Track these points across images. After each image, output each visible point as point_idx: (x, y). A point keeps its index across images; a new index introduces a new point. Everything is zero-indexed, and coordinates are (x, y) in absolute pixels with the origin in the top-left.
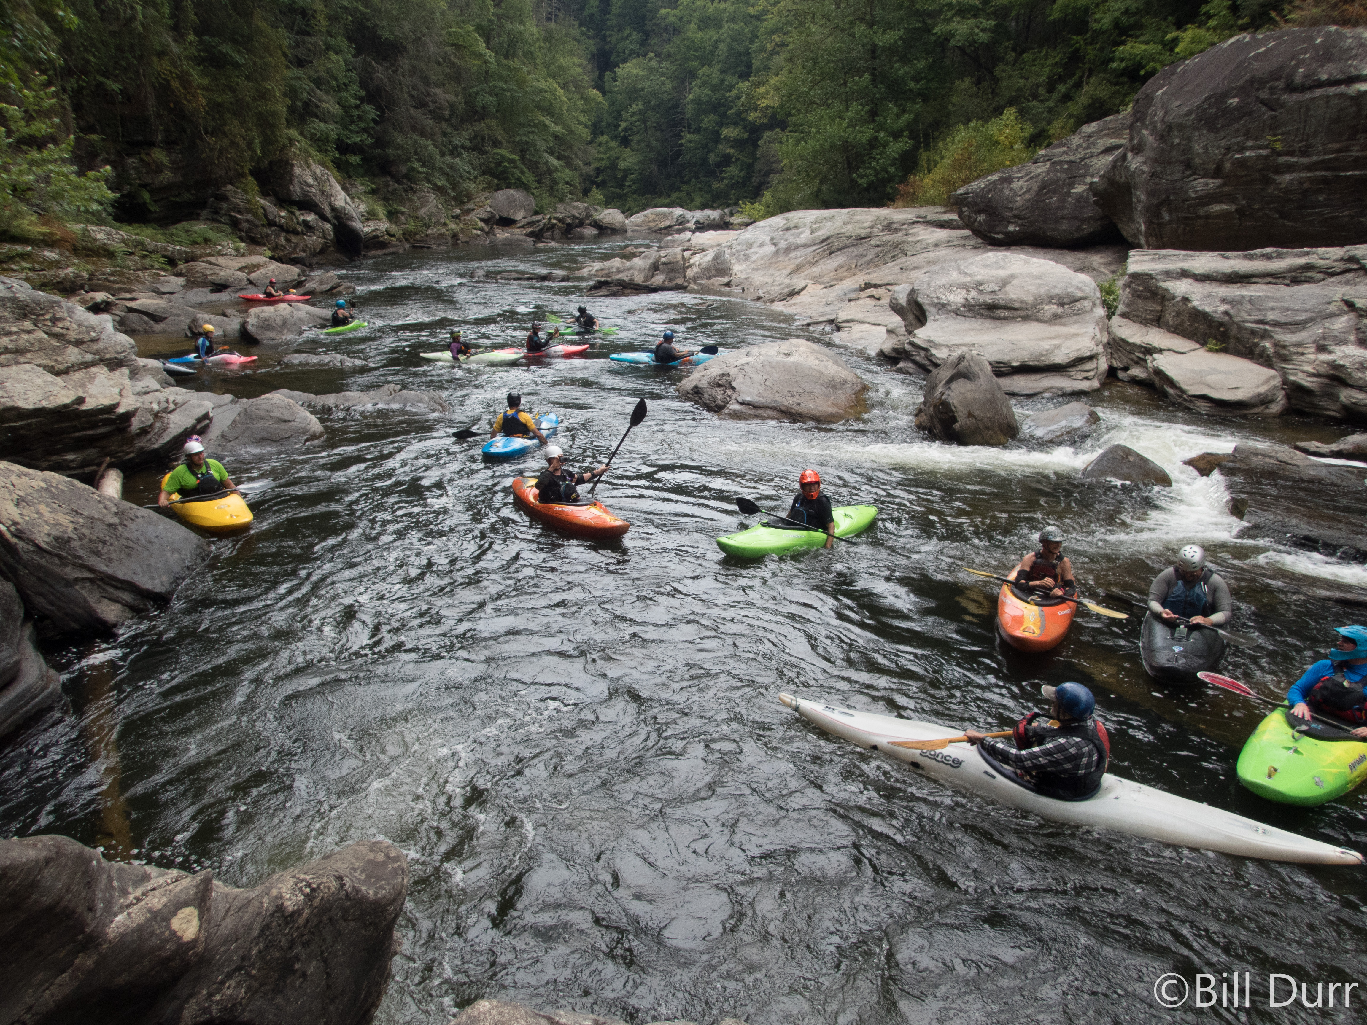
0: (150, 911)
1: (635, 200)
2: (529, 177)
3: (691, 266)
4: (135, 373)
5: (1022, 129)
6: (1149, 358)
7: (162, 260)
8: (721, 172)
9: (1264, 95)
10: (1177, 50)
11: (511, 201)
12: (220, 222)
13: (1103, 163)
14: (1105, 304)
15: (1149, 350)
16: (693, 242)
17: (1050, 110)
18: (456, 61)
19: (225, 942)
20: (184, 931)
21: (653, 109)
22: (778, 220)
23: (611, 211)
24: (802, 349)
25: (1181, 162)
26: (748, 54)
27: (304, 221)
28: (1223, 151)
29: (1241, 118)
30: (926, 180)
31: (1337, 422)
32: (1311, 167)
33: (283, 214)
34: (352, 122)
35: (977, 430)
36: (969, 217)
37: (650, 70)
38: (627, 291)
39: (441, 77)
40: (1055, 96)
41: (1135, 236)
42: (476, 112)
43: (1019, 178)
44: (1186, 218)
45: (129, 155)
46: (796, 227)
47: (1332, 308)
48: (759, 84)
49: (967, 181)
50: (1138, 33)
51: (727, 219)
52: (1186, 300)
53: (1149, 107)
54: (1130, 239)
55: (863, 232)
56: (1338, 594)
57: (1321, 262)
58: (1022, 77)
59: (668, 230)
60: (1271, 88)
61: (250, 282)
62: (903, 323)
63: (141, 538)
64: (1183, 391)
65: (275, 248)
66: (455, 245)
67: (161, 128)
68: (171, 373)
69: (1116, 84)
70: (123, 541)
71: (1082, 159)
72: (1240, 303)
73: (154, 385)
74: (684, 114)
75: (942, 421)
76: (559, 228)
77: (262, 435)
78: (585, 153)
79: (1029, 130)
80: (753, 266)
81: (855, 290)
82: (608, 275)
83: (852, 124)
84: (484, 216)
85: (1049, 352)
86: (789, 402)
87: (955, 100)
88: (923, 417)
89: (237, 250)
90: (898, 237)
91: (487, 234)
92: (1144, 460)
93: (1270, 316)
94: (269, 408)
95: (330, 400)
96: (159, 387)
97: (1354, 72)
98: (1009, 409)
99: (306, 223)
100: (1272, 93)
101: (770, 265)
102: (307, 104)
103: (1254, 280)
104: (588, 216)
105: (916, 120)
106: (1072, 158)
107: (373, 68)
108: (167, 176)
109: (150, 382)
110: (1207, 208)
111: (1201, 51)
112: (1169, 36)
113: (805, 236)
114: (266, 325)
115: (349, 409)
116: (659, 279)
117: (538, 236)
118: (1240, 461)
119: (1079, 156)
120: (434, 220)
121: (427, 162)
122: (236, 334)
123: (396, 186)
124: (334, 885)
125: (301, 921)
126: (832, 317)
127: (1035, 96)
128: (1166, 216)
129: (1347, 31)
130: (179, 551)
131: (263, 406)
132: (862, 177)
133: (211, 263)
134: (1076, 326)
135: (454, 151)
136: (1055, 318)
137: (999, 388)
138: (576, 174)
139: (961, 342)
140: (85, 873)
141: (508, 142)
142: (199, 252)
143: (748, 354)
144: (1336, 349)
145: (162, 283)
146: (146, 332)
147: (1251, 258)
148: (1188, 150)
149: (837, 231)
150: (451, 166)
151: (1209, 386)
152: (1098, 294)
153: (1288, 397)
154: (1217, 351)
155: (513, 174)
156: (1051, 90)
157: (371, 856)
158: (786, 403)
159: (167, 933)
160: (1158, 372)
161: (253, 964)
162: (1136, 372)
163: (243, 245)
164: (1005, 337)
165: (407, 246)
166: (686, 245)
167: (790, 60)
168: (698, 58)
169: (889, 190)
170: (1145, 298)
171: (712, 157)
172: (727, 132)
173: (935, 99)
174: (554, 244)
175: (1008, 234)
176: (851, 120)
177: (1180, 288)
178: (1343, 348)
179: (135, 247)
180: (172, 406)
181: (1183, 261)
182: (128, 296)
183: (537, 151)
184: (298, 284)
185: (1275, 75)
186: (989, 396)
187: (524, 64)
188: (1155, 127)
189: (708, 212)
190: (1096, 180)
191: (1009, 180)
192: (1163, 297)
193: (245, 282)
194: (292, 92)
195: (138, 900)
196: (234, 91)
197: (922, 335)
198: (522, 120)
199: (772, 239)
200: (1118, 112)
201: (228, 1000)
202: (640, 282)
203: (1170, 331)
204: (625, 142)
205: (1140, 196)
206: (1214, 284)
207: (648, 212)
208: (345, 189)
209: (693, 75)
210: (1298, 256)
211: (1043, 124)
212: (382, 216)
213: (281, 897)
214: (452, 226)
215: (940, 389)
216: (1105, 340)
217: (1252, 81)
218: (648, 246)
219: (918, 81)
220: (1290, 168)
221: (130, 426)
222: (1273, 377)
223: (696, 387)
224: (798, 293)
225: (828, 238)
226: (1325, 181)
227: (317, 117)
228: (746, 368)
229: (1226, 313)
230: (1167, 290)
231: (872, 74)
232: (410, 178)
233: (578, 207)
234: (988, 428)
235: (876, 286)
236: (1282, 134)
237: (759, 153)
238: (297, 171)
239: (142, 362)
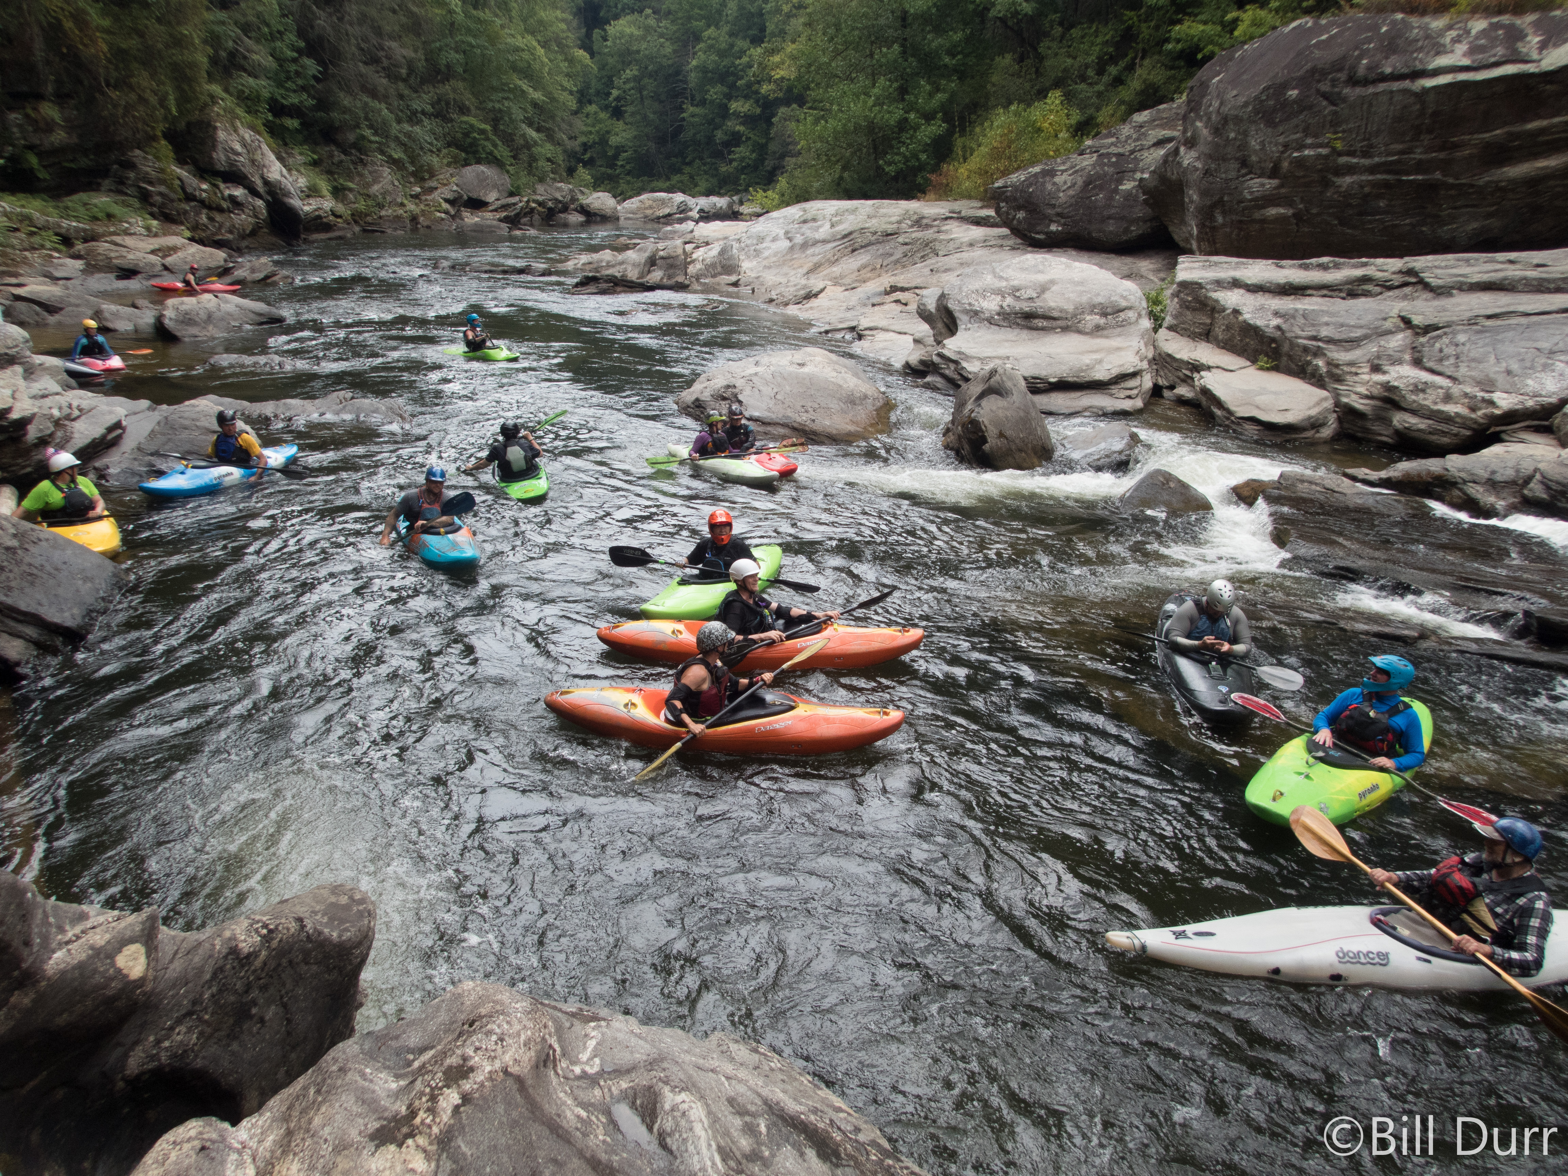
0: (92, 948)
1: (628, 183)
2: (503, 151)
3: (693, 261)
4: (30, 372)
5: (1068, 115)
6: (1196, 376)
7: (55, 238)
8: (730, 153)
9: (1325, 87)
10: (1236, 33)
11: (482, 179)
12: (126, 194)
13: (1154, 157)
14: (1152, 315)
15: (1197, 367)
16: (696, 233)
17: (1099, 94)
18: (415, 9)
19: (174, 986)
20: (131, 968)
21: (650, 76)
22: (794, 211)
23: (600, 194)
24: (818, 359)
25: (1237, 159)
26: (761, 14)
27: (230, 196)
28: (1281, 148)
29: (1301, 112)
30: (961, 170)
31: (1391, 448)
32: (1372, 170)
33: (204, 186)
34: (288, 78)
35: (1009, 453)
36: (1008, 213)
37: (648, 29)
38: (619, 289)
39: (397, 28)
40: (1105, 79)
41: (1187, 240)
42: (438, 72)
43: (1063, 171)
44: (1241, 222)
45: (11, 109)
46: (814, 220)
47: (1388, 325)
48: (773, 52)
49: (1005, 173)
50: (1196, 11)
51: (736, 208)
52: (1236, 312)
53: (1203, 96)
54: (1182, 244)
55: (890, 228)
56: (1376, 628)
57: (1379, 275)
58: (1069, 56)
59: (668, 219)
60: (1333, 80)
61: (166, 268)
62: (931, 332)
63: (46, 564)
64: (1230, 413)
65: (194, 228)
66: (415, 230)
67: (52, 78)
68: (72, 374)
69: (1172, 68)
70: (25, 568)
71: (1132, 152)
72: (1294, 317)
73: (53, 386)
74: (686, 82)
75: (971, 442)
76: (539, 213)
77: (187, 447)
78: (570, 125)
79: (1076, 117)
80: (765, 263)
81: (880, 294)
82: (597, 270)
83: (879, 103)
84: (450, 196)
85: (1090, 368)
86: (803, 418)
87: (994, 79)
88: (951, 437)
89: (148, 229)
90: (929, 234)
91: (453, 217)
92: (1184, 486)
93: (1324, 332)
94: (194, 416)
95: (268, 408)
96: (58, 389)
97: (1419, 66)
98: (1044, 428)
99: (232, 199)
100: (1333, 86)
101: (784, 263)
102: (233, 55)
103: (1309, 292)
104: (574, 200)
105: (950, 101)
106: (1121, 150)
107: (313, 13)
108: (59, 137)
109: (48, 384)
110: (1263, 211)
111: (1262, 35)
112: (1229, 17)
113: (824, 231)
114: (187, 319)
115: (290, 419)
116: (656, 276)
117: (513, 221)
118: (1286, 488)
119: (1128, 148)
120: (388, 198)
121: (380, 129)
122: (150, 330)
123: (343, 157)
124: (293, 926)
125: (258, 963)
126: (853, 324)
127: (1083, 78)
128: (1220, 219)
129: (1414, 20)
130: (91, 579)
131: (186, 415)
132: (889, 164)
133: (116, 244)
134: (1119, 339)
135: (413, 118)
136: (1098, 329)
137: (1034, 406)
138: (559, 149)
139: (994, 354)
140: (20, 905)
141: (478, 108)
142: (101, 230)
143: (757, 364)
144: (1391, 369)
145: (56, 266)
146: (38, 324)
147: (1306, 267)
148: (1244, 146)
149: (860, 226)
150: (408, 135)
151: (1258, 407)
152: (1144, 304)
153: (1340, 420)
154: (1268, 369)
155: (484, 147)
156: (1101, 72)
157: (333, 899)
158: (799, 420)
159: (111, 971)
160: (1206, 392)
161: (206, 1008)
162: (1183, 391)
163: (155, 223)
164: (1043, 349)
165: (357, 229)
166: (688, 237)
167: (809, 25)
168: (703, 17)
169: (919, 180)
170: (1194, 310)
171: (719, 135)
172: (736, 106)
173: (973, 77)
174: (533, 232)
175: (1049, 234)
176: (878, 98)
177: (1231, 299)
178: (1398, 368)
179: (21, 221)
180: (76, 413)
181: (1235, 269)
182: (13, 281)
183: (512, 121)
184: (224, 272)
185: (1338, 66)
186: (1022, 414)
187: (497, 16)
188: (1209, 119)
189: (714, 199)
190: (1146, 176)
191: (1051, 173)
192: (1212, 309)
193: (159, 268)
194: (214, 40)
195: (78, 938)
196: (141, 35)
197: (952, 345)
198: (495, 83)
199: (787, 233)
200: (1172, 100)
201: (178, 1047)
202: (634, 279)
203: (1219, 347)
204: (617, 113)
205: (1193, 195)
206: (1267, 295)
207: (644, 197)
208: (280, 158)
209: (697, 38)
210: (1355, 266)
211: (1091, 111)
212: (325, 192)
213: (235, 939)
214: (411, 206)
215: (969, 406)
216: (1150, 355)
217: (1313, 71)
218: (643, 237)
219: (953, 55)
220: (1351, 170)
221: (25, 434)
222: (1326, 399)
223: (697, 400)
224: (816, 295)
225: (850, 233)
226: (1386, 185)
227: (245, 70)
228: (755, 379)
229: (1278, 328)
230: (1217, 301)
231: (902, 45)
232: (360, 147)
233: (562, 189)
234: (1020, 450)
235: (903, 289)
236: (1344, 131)
237: (773, 132)
238: (221, 135)
239: (39, 359)
